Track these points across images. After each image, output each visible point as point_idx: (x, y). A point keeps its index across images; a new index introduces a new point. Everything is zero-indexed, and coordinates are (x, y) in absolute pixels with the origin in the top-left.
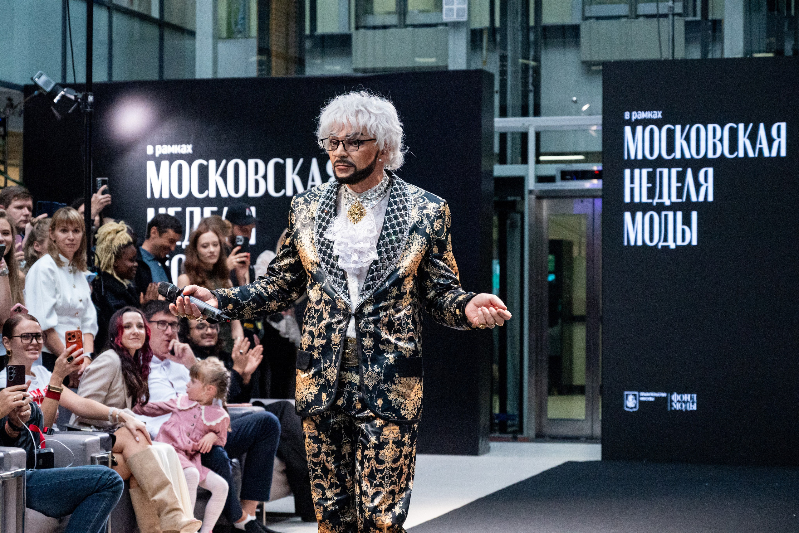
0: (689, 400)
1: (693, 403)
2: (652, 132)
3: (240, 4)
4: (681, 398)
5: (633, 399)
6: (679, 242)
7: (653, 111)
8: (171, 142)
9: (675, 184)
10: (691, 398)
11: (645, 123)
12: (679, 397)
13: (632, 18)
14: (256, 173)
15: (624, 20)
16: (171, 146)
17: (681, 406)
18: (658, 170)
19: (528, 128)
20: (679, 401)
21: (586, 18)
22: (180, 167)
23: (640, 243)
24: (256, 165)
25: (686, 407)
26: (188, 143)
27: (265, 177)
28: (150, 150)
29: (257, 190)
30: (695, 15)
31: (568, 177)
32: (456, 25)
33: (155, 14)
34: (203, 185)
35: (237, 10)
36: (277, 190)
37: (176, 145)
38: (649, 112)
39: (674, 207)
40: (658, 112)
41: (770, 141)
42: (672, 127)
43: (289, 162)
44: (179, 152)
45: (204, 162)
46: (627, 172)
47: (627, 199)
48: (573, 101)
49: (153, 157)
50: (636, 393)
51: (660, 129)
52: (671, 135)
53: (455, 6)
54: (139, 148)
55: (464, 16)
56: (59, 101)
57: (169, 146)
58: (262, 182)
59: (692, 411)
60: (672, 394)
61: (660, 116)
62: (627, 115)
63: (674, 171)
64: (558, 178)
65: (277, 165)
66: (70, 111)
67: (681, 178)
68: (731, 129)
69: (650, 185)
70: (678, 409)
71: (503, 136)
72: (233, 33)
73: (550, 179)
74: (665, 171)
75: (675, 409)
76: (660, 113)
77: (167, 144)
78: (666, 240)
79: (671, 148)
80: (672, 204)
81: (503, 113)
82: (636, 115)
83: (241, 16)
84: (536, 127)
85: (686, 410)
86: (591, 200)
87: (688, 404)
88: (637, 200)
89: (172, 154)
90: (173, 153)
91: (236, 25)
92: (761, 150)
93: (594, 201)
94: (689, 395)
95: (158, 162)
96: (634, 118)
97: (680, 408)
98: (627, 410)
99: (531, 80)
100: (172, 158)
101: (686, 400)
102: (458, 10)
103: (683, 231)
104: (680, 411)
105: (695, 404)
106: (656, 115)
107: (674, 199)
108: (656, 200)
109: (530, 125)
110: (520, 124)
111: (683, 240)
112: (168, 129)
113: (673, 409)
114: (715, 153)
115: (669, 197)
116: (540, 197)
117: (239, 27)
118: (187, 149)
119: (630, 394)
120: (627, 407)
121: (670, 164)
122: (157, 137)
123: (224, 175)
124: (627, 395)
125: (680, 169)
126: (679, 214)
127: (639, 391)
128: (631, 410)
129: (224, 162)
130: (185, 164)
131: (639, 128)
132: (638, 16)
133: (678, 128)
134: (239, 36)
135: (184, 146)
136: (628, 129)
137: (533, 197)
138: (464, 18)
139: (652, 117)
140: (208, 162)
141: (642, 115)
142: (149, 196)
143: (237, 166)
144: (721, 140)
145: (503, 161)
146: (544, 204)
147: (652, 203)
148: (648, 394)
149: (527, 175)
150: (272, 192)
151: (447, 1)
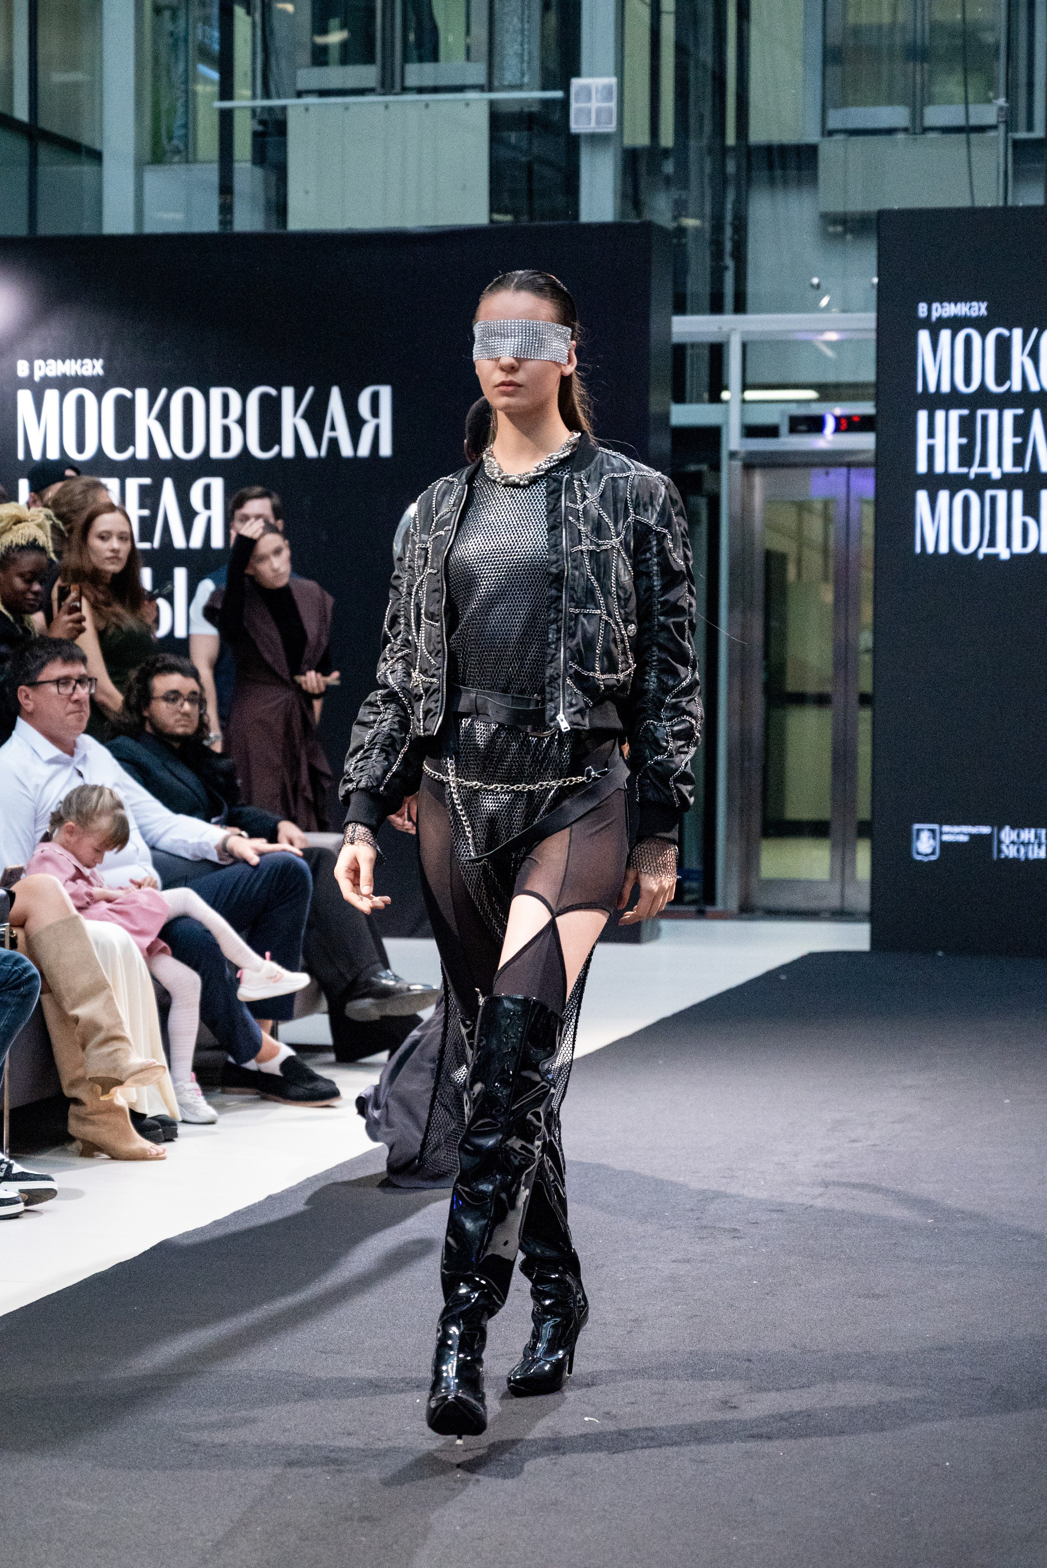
0: (1032, 839)
1: (1040, 845)
2: (968, 340)
3: (177, 99)
4: (1018, 836)
5: (929, 838)
6: (1017, 548)
7: (971, 302)
8: (64, 355)
9: (1010, 440)
10: (1037, 836)
11: (956, 324)
12: (1014, 835)
13: (915, 133)
14: (226, 413)
15: (901, 136)
16: (64, 362)
17: (1018, 851)
18: (980, 413)
19: (728, 336)
20: (1013, 843)
21: (831, 133)
22: (81, 401)
23: (944, 549)
24: (226, 399)
25: (1026, 853)
26: (94, 356)
27: (242, 422)
28: (22, 369)
29: (226, 446)
30: (1030, 127)
31: (803, 428)
32: (598, 139)
33: (21, 113)
34: (125, 436)
35: (172, 110)
36: (265, 446)
37: (73, 361)
38: (963, 304)
39: (1008, 482)
40: (981, 304)
42: (1006, 332)
43: (288, 393)
44: (79, 374)
45: (128, 394)
46: (922, 416)
47: (922, 467)
48: (812, 286)
49: (29, 383)
50: (935, 827)
51: (984, 336)
52: (1003, 347)
53: (595, 104)
54: (2, 365)
55: (611, 123)
57: (59, 362)
58: (236, 432)
59: (1038, 861)
60: (1000, 829)
61: (983, 312)
62: (922, 309)
63: (1009, 415)
64: (784, 429)
65: (264, 399)
67: (1022, 427)
69: (964, 441)
70: (1011, 856)
71: (680, 350)
72: (165, 154)
73: (771, 431)
74: (993, 414)
75: (1006, 857)
76: (984, 305)
77: (56, 360)
78: (992, 543)
79: (1003, 372)
80: (1005, 476)
81: (680, 308)
82: (939, 309)
83: (179, 122)
84: (743, 333)
85: (1027, 859)
86: (843, 470)
87: (1030, 847)
88: (939, 468)
89: (64, 376)
90: (68, 374)
91: (170, 138)
93: (849, 473)
94: (1033, 831)
95: (38, 392)
96: (935, 315)
97: (1015, 854)
98: (919, 858)
99: (728, 246)
100: (64, 384)
101: (1026, 841)
102: (599, 111)
103: (1025, 528)
104: (1016, 860)
105: (1044, 848)
106: (977, 309)
107: (1008, 466)
108: (975, 470)
109: (734, 329)
110: (715, 329)
111: (1025, 543)
112: (57, 330)
113: (1003, 856)
115: (1000, 464)
116: (751, 464)
117: (175, 142)
118: (93, 367)
119: (923, 830)
120: (918, 853)
121: (1002, 402)
122: (35, 344)
123: (164, 418)
124: (919, 831)
125: (1020, 411)
126: (1018, 496)
127: (941, 824)
128: (926, 859)
129: (164, 392)
130: (89, 396)
131: (945, 335)
132: (926, 130)
133: (1017, 333)
134: (177, 158)
135: (87, 361)
136: (924, 336)
137: (737, 464)
138: (611, 127)
139: (968, 314)
140: (133, 393)
141: (951, 310)
142: (21, 456)
143: (188, 401)
145: (681, 394)
146: (758, 479)
147: (968, 473)
148: (956, 829)
149: (727, 423)
150: (255, 450)
151: (577, 94)
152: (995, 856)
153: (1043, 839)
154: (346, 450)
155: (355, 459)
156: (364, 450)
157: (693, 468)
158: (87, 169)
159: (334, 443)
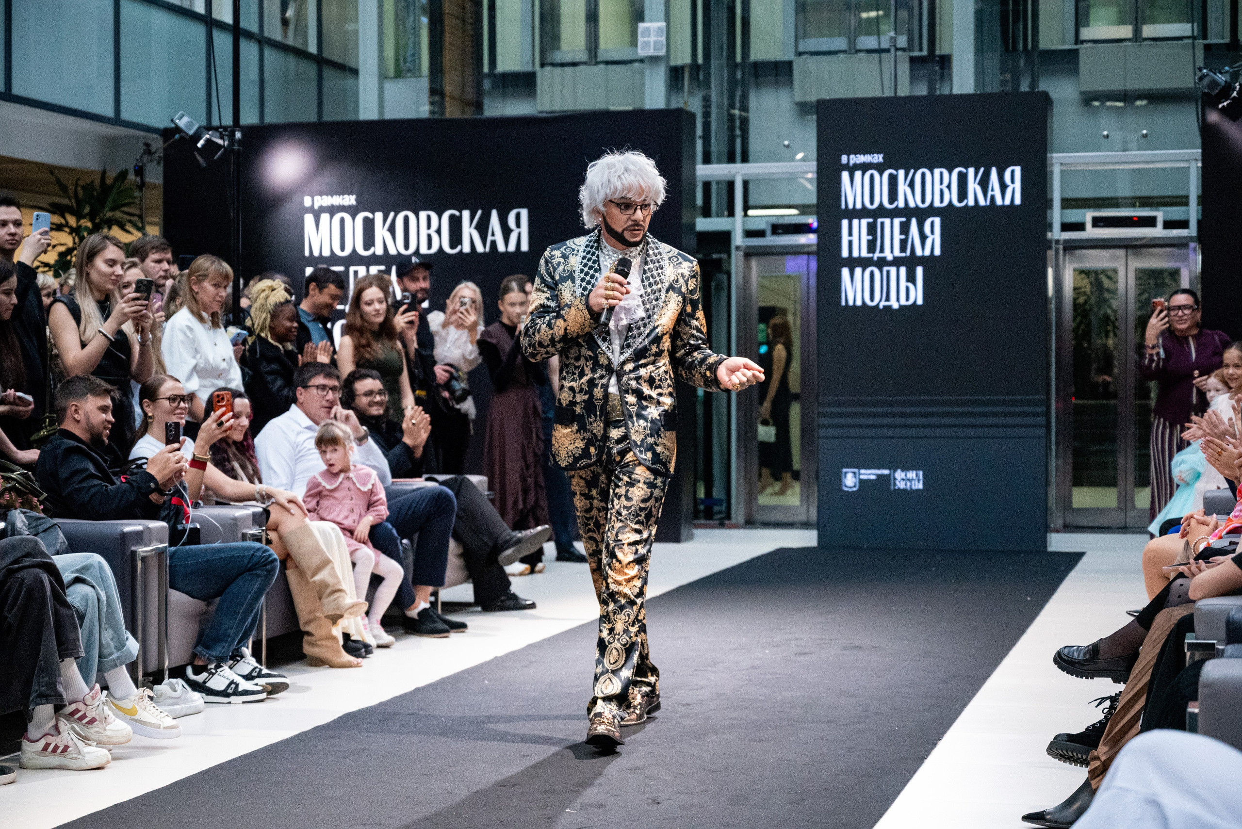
0: (914, 478)
1: (919, 480)
2: (872, 177)
3: (409, 39)
4: (906, 475)
5: (852, 477)
6: (903, 302)
7: (873, 154)
8: (332, 193)
9: (898, 237)
10: (917, 475)
11: (864, 167)
12: (903, 475)
13: (851, 53)
14: (429, 227)
15: (842, 55)
16: (332, 197)
17: (906, 485)
18: (879, 220)
19: (734, 176)
20: (903, 479)
21: (799, 54)
22: (342, 221)
23: (859, 303)
24: (429, 218)
25: (911, 486)
26: (350, 193)
27: (439, 232)
28: (307, 201)
29: (430, 246)
30: (921, 49)
31: (780, 231)
32: (654, 60)
33: (312, 48)
34: (369, 242)
35: (406, 46)
36: (453, 246)
37: (338, 196)
38: (869, 155)
39: (897, 262)
40: (879, 155)
41: (1003, 187)
42: (894, 172)
43: (466, 214)
44: (341, 204)
45: (370, 215)
46: (845, 223)
47: (845, 254)
48: (786, 147)
49: (311, 210)
50: (856, 470)
51: (881, 174)
52: (893, 180)
53: (652, 39)
54: (296, 198)
55: (662, 50)
56: (203, 146)
57: (330, 197)
58: (435, 237)
59: (918, 490)
60: (895, 471)
61: (881, 160)
62: (844, 159)
63: (897, 221)
64: (769, 232)
65: (452, 217)
66: (216, 157)
67: (905, 229)
68: (960, 173)
69: (870, 238)
70: (902, 488)
71: (707, 186)
72: (401, 71)
73: (760, 234)
74: (887, 221)
75: (899, 489)
76: (881, 156)
77: (328, 196)
78: (888, 299)
79: (893, 197)
80: (895, 258)
81: (707, 160)
82: (855, 159)
83: (410, 52)
84: (744, 175)
85: (911, 489)
86: (805, 257)
87: (913, 482)
88: (855, 254)
89: (332, 205)
90: (334, 204)
91: (405, 63)
92: (993, 197)
93: (808, 258)
94: (915, 472)
95: (317, 215)
96: (852, 162)
97: (904, 487)
98: (846, 489)
99: (737, 122)
100: (333, 210)
101: (911, 478)
102: (655, 43)
104: (905, 490)
105: (921, 482)
106: (877, 158)
107: (897, 253)
108: (877, 255)
109: (737, 173)
110: (725, 172)
111: (907, 299)
112: (328, 177)
113: (897, 488)
114: (942, 201)
115: (892, 251)
116: (749, 254)
117: (408, 65)
118: (350, 200)
119: (848, 472)
120: (846, 487)
121: (893, 214)
122: (315, 186)
123: (392, 230)
124: (846, 473)
125: (904, 219)
126: (903, 270)
127: (859, 469)
128: (850, 490)
129: (392, 214)
130: (347, 217)
131: (858, 174)
132: (857, 51)
133: (901, 173)
134: (409, 75)
135: (346, 196)
136: (845, 175)
137: (741, 253)
138: (662, 52)
139: (872, 161)
140: (374, 214)
141: (861, 159)
142: (307, 253)
143: (406, 219)
144: (949, 187)
145: (706, 212)
146: (754, 263)
147: (872, 258)
148: (869, 471)
149: (734, 229)
150: (447, 249)
151: (642, 32)
152: (892, 487)
153: (921, 477)
154: (501, 248)
155: (507, 253)
156: (512, 248)
157: (715, 256)
158: (350, 81)
159: (494, 243)
